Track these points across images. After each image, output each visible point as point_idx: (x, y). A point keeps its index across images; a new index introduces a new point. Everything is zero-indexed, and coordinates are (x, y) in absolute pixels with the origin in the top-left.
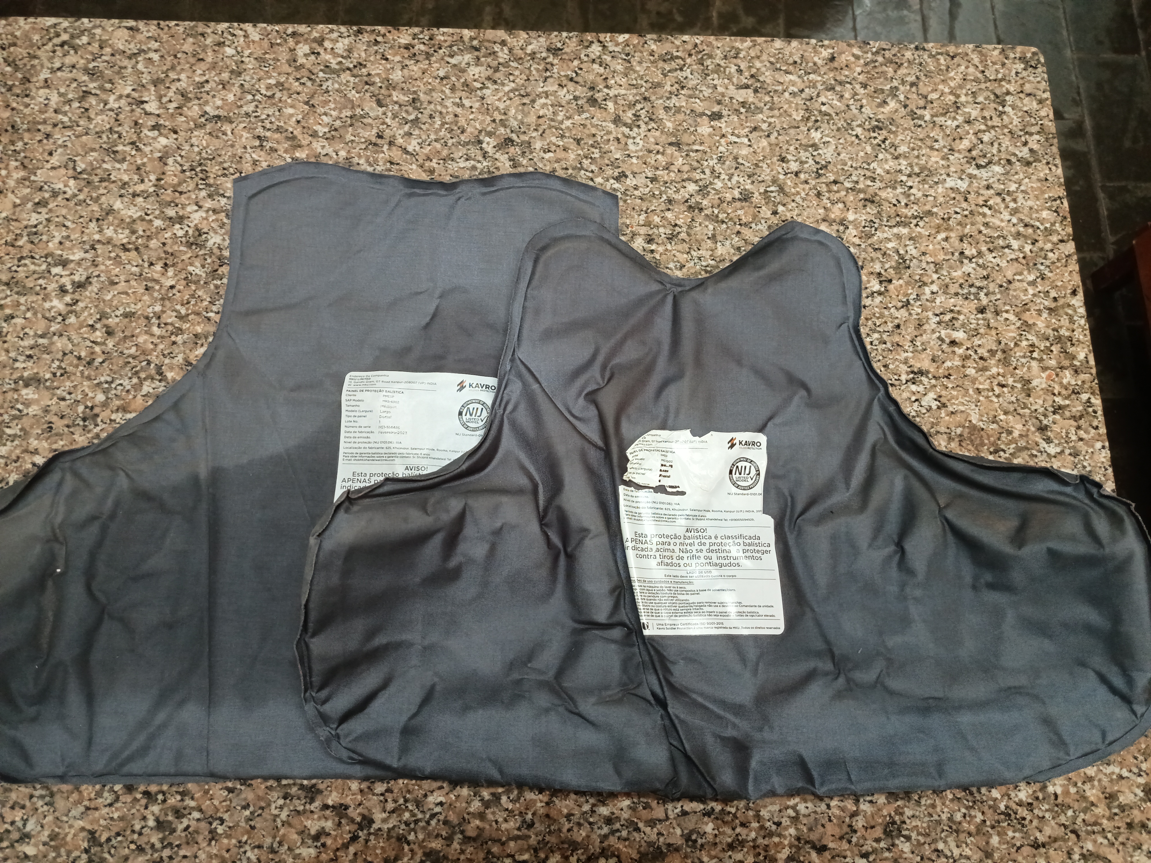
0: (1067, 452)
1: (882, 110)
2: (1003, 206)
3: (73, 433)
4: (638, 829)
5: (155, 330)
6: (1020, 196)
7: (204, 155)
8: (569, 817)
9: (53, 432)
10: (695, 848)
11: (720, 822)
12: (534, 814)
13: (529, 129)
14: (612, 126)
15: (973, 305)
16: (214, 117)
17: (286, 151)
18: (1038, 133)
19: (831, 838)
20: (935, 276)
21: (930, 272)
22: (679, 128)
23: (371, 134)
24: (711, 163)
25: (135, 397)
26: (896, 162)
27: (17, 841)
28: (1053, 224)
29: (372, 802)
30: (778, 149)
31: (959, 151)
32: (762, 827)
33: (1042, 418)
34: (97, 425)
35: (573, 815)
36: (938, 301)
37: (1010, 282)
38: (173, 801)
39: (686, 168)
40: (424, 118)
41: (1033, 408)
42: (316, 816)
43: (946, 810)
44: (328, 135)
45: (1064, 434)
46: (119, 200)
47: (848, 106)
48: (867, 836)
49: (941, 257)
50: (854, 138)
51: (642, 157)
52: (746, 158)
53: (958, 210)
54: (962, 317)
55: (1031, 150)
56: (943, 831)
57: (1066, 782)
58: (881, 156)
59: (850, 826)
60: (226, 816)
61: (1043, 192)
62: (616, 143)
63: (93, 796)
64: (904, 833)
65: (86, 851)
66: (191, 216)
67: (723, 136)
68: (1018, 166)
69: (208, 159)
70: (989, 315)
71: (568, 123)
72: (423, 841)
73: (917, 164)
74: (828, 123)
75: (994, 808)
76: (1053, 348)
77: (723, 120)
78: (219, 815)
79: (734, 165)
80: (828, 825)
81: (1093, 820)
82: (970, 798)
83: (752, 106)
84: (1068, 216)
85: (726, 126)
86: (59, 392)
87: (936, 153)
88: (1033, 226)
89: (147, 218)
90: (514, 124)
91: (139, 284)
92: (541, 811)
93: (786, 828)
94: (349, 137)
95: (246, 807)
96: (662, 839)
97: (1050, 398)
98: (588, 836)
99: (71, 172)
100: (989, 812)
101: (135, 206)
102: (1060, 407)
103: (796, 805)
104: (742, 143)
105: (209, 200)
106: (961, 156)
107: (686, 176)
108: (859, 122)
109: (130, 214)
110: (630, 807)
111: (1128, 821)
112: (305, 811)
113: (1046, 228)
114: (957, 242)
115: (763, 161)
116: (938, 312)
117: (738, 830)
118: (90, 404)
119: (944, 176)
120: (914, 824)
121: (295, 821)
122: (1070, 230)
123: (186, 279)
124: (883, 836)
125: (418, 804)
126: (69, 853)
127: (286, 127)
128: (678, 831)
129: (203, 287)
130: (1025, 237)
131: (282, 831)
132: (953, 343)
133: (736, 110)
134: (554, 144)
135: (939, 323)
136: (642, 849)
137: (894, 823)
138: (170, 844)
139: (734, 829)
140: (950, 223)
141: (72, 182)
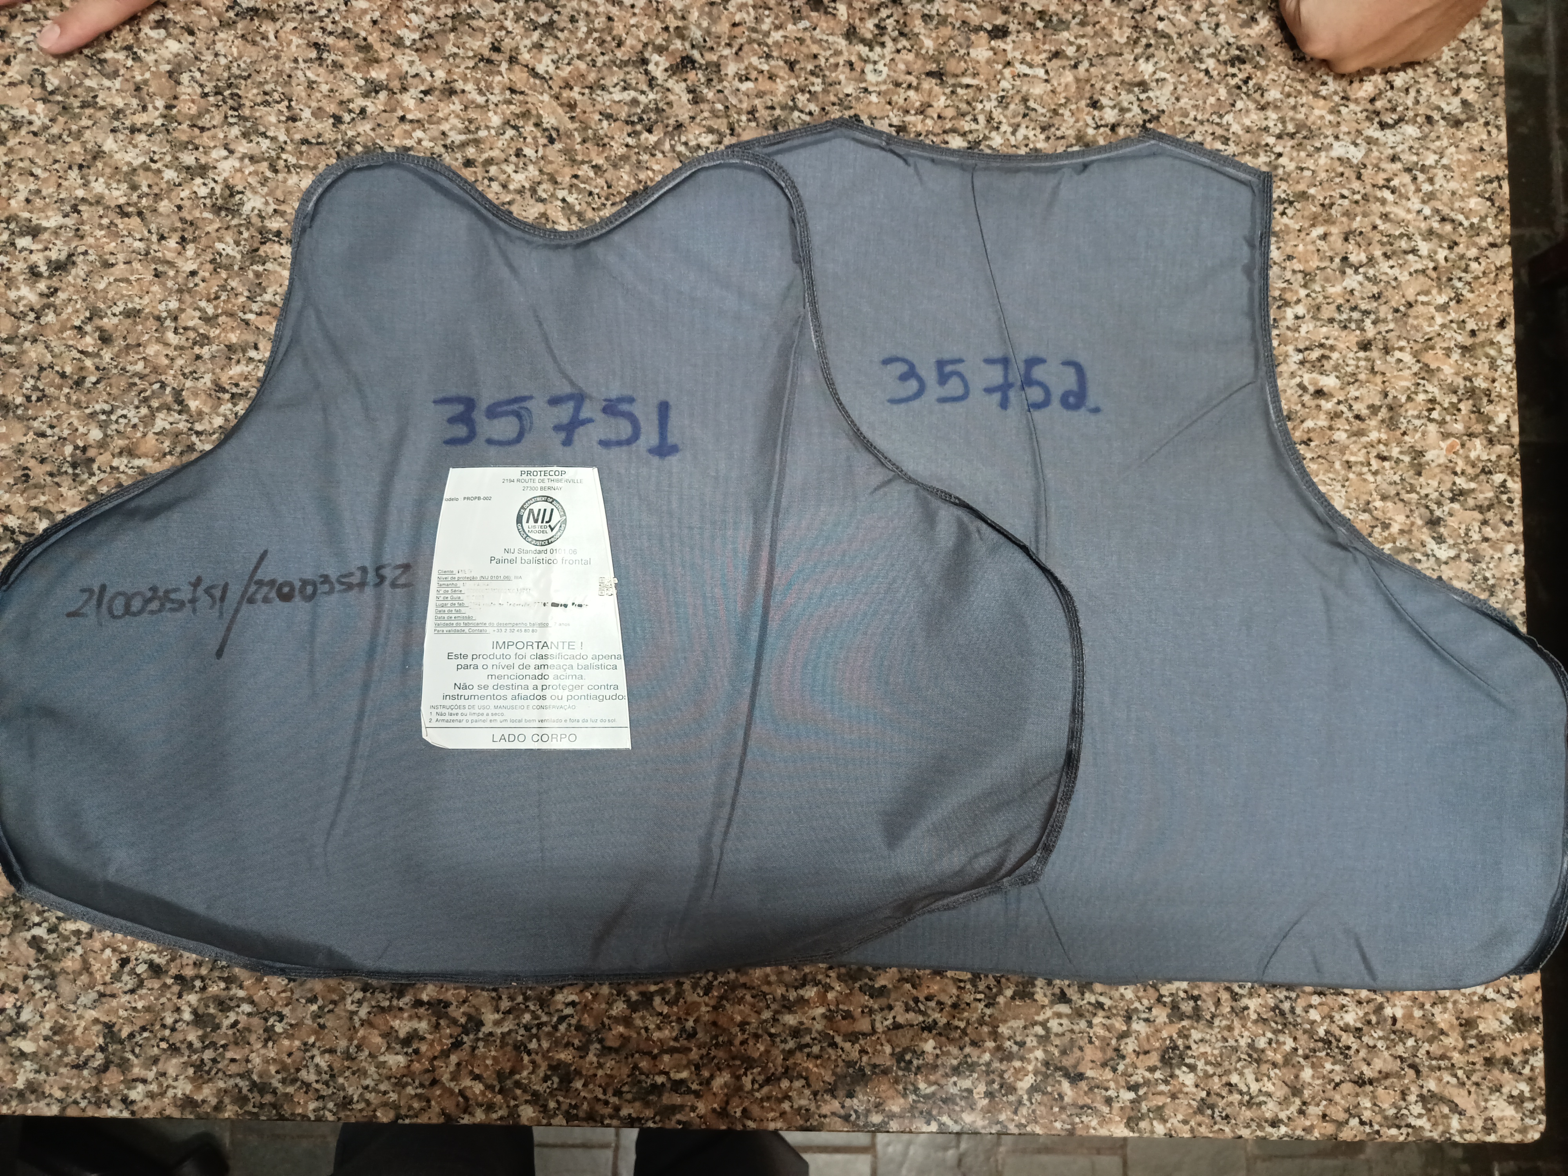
0: (1464, 556)
1: (1248, 31)
2: (1412, 188)
3: (58, 485)
4: (834, 1045)
5: (170, 336)
6: (1440, 173)
7: (235, 70)
8: (743, 1025)
9: (31, 482)
10: (909, 1070)
11: (943, 1039)
12: (696, 1021)
13: (719, 44)
14: (842, 43)
15: (1354, 337)
16: (249, 10)
17: (356, 68)
18: (1478, 75)
19: (1091, 1065)
20: (1303, 293)
21: (1295, 286)
22: (944, 49)
23: (481, 44)
24: (989, 106)
25: (145, 435)
26: (1262, 114)
27: (10, 1035)
28: (1483, 219)
29: (481, 999)
30: (1088, 87)
31: (1356, 101)
32: (999, 1048)
33: (1434, 507)
34: (92, 474)
35: (748, 1023)
36: (1303, 330)
37: (1410, 305)
38: (214, 989)
39: (950, 113)
40: (562, 21)
41: (1423, 492)
42: (406, 1015)
43: (1246, 1034)
44: (419, 45)
45: (1462, 532)
46: (111, 136)
47: (1197, 23)
48: (1138, 1064)
49: (1314, 263)
50: (1202, 75)
51: (885, 93)
52: (1040, 99)
53: (1346, 192)
54: (1335, 355)
55: (1464, 103)
56: (1240, 1059)
57: (1410, 1003)
58: (1239, 105)
59: (1117, 1050)
60: (286, 1011)
61: (1474, 169)
62: (847, 70)
63: (108, 978)
64: (1187, 1061)
65: (102, 1049)
66: (218, 165)
67: (1008, 64)
68: (1441, 127)
69: (240, 77)
70: (1375, 353)
71: (777, 36)
72: (548, 1051)
73: (1292, 119)
74: (1166, 50)
75: (1311, 1033)
76: (1462, 406)
77: (1009, 39)
78: (276, 1009)
79: (1022, 109)
80: (1088, 1049)
81: (1440, 1052)
82: (1279, 1019)
83: (1055, 19)
84: (1507, 206)
85: (1014, 49)
86: (36, 424)
87: (1322, 102)
88: (1453, 221)
89: (154, 166)
90: (696, 34)
91: (146, 268)
92: (707, 1017)
93: (1031, 1050)
94: (450, 49)
95: (312, 1000)
96: (865, 1059)
97: (1448, 479)
98: (767, 1052)
99: (38, 91)
100: (1303, 1039)
101: (135, 146)
102: (1462, 492)
103: (1047, 1020)
104: (1035, 77)
105: (244, 141)
106: (1358, 109)
107: (948, 126)
108: (1212, 50)
109: (128, 158)
110: (824, 1016)
111: (1488, 1055)
112: (390, 1008)
113: (1472, 225)
114: (1340, 241)
115: (1064, 105)
116: (1301, 347)
117: (968, 1050)
118: (81, 444)
119: (1331, 140)
120: (1202, 1050)
121: (379, 1020)
122: (1507, 228)
123: (213, 261)
124: (1159, 1064)
125: (543, 1003)
126: (79, 1051)
127: (357, 30)
128: (888, 1049)
129: (238, 275)
130: (1440, 237)
131: (361, 1033)
132: (1320, 393)
133: (1031, 24)
134: (756, 69)
135: (1302, 363)
136: (839, 1070)
137: (1175, 1048)
138: (213, 1044)
139: (961, 1049)
140: (1333, 211)
141: (40, 107)
